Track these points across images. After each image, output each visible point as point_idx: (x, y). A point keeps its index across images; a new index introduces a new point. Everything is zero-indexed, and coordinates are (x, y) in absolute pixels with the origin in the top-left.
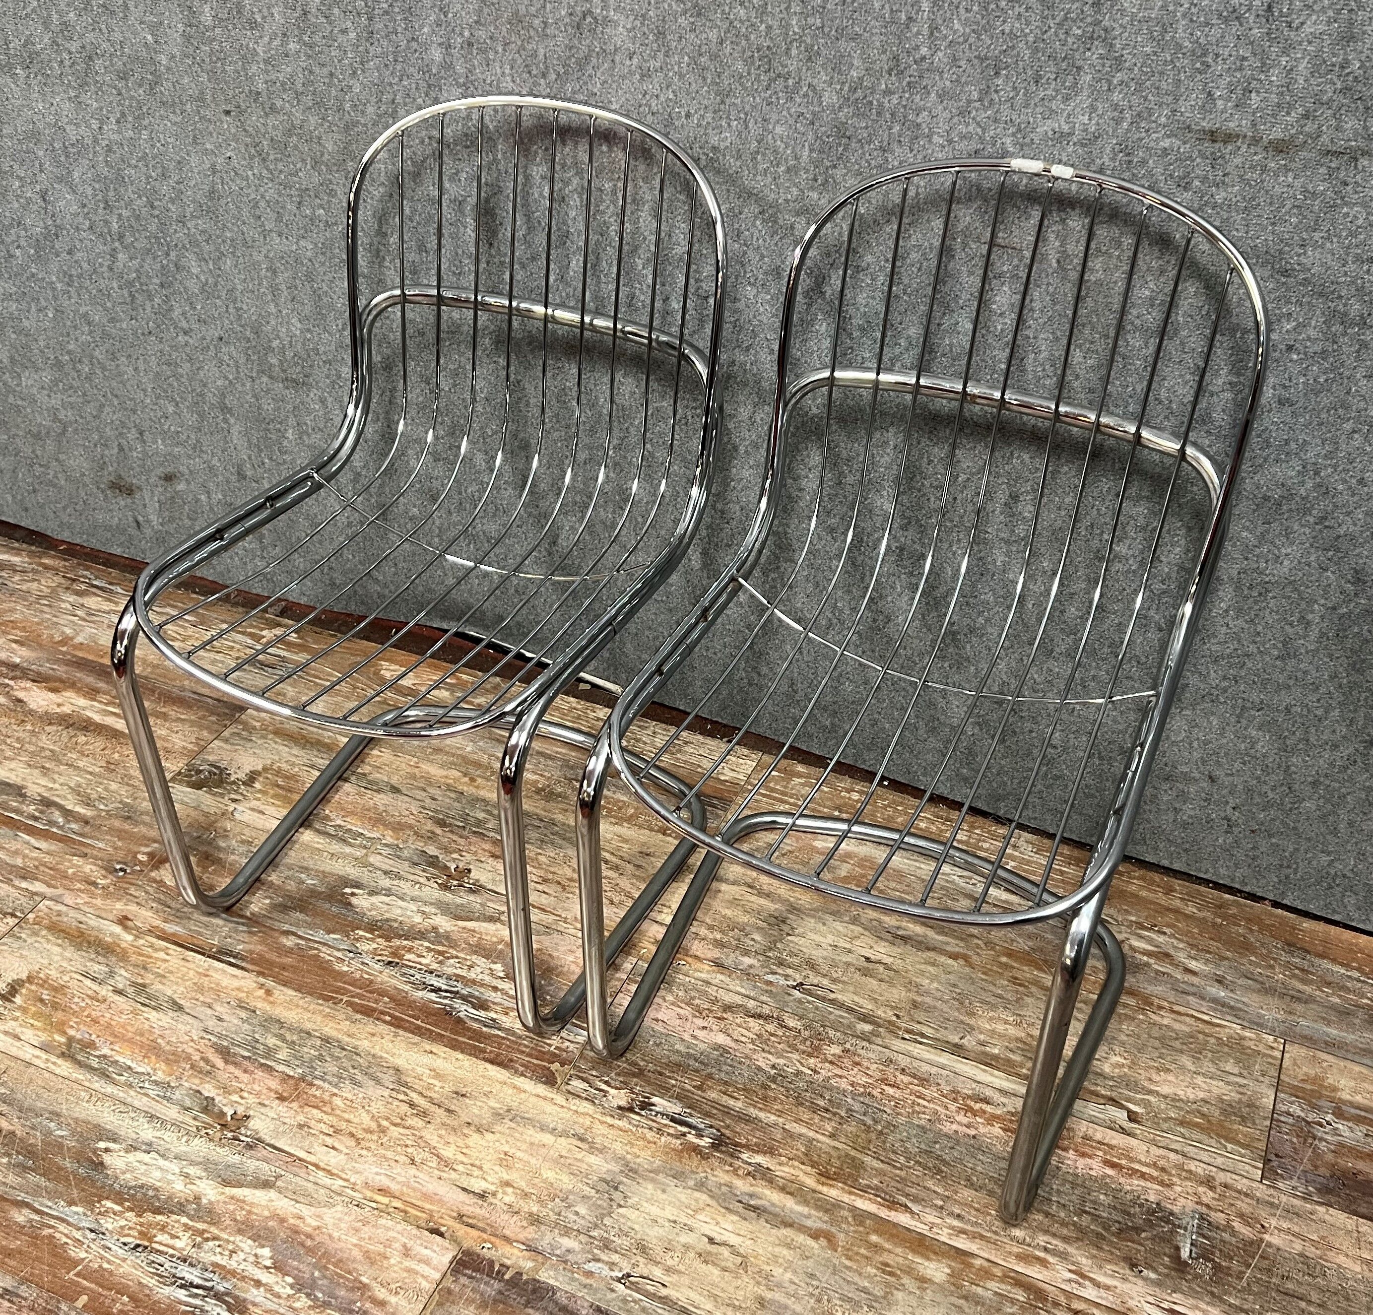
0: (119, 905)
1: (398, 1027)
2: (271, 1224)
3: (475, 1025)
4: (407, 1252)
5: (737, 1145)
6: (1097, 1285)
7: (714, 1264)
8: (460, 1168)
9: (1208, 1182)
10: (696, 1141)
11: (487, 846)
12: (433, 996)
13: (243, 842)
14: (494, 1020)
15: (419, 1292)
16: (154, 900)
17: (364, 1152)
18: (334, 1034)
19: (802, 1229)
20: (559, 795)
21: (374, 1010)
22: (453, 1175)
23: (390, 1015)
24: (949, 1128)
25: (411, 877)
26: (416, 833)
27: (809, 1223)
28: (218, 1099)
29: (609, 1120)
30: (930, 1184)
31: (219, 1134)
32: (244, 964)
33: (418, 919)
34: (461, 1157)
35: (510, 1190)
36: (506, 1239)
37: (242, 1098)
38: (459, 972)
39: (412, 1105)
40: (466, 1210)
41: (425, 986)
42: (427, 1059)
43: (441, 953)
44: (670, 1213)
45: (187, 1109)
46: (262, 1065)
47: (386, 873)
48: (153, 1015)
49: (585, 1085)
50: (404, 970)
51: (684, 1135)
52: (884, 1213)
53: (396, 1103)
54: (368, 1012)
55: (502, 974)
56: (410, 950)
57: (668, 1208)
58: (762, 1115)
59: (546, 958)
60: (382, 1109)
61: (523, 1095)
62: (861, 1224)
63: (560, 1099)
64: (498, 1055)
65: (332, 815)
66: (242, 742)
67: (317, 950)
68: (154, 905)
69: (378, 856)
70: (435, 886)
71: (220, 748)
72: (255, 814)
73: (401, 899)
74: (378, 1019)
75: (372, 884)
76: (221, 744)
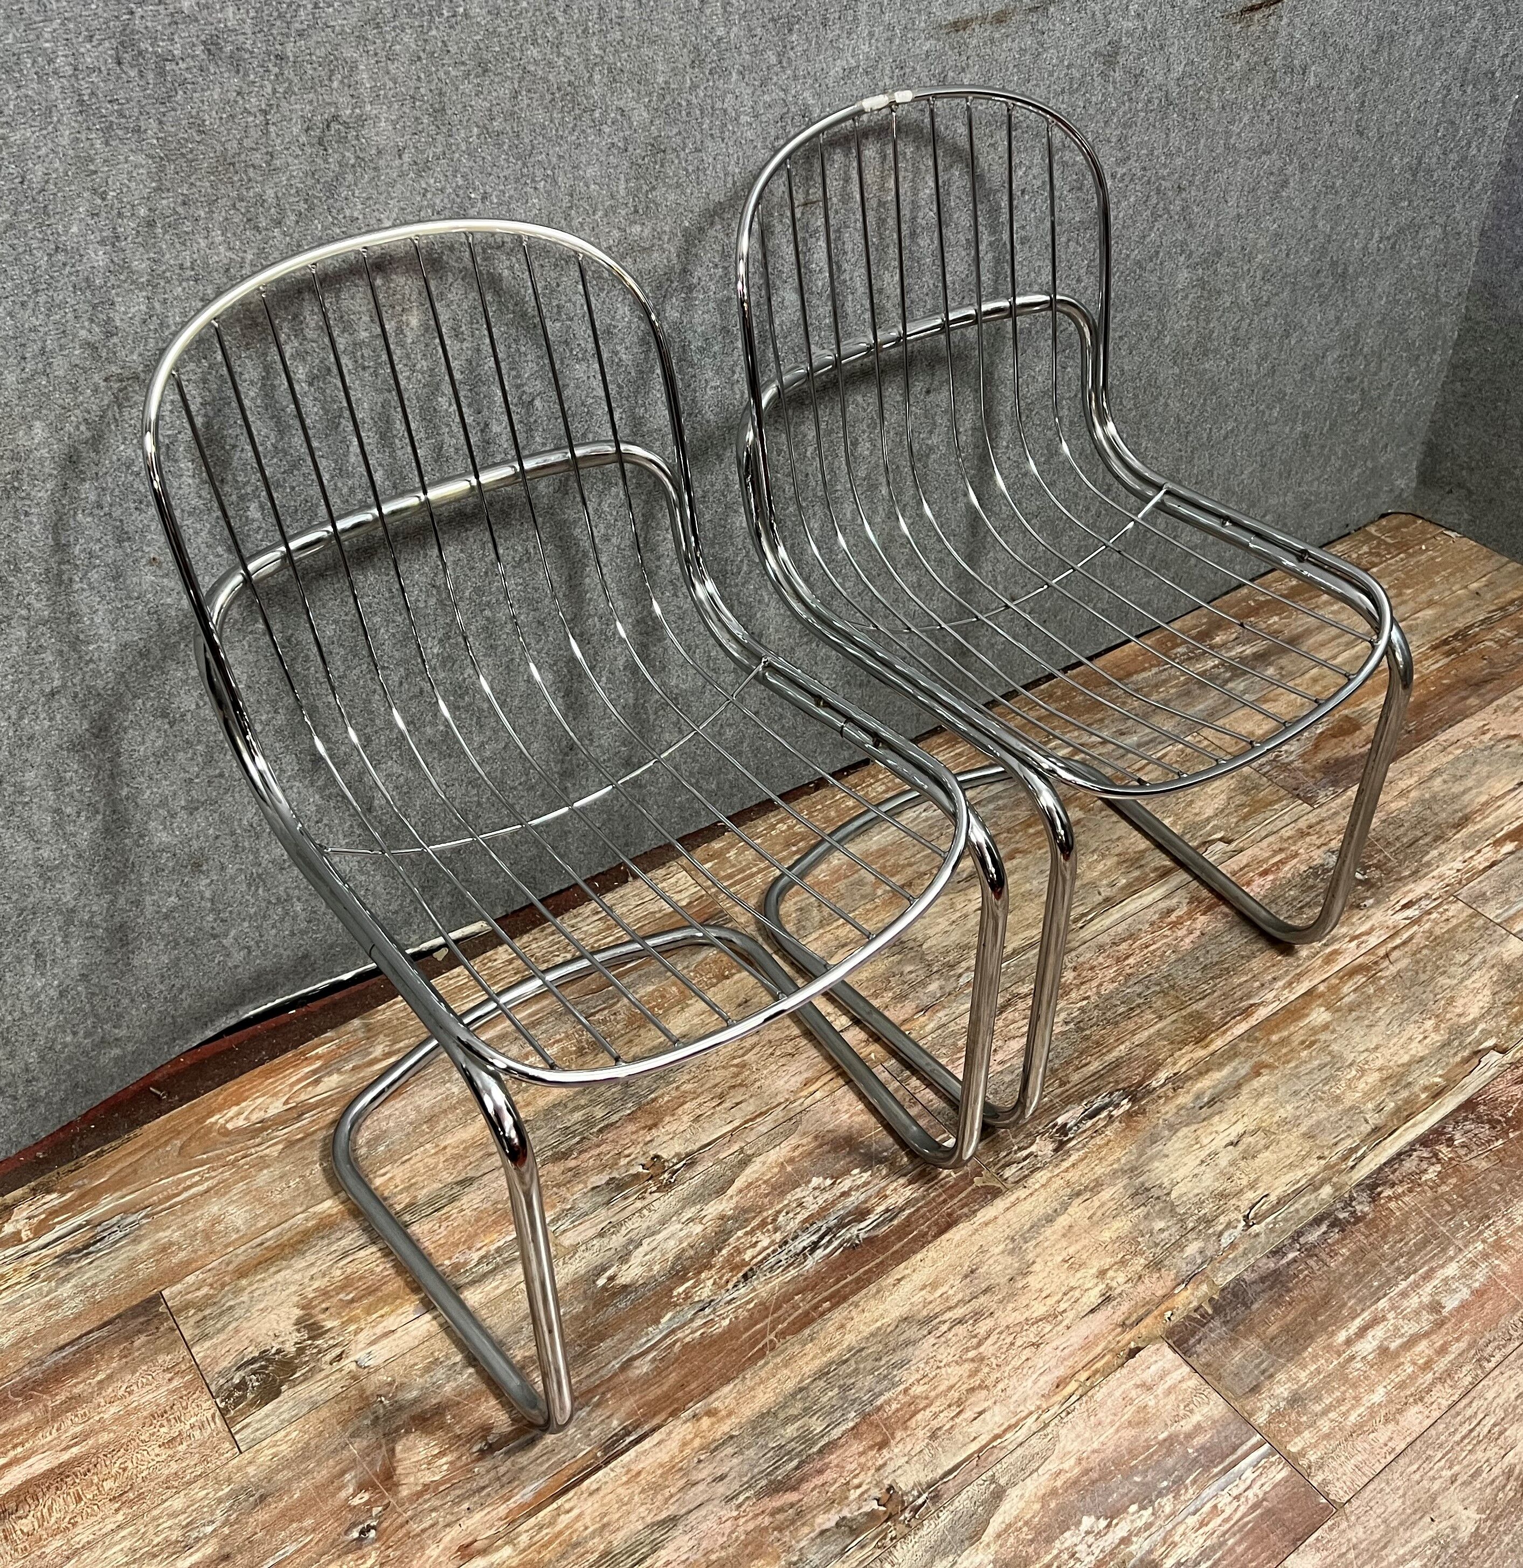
0: (433, 1551)
1: (845, 1299)
2: (1053, 1505)
3: (885, 1229)
4: (1147, 1387)
5: (1140, 1084)
6: (1368, 933)
7: (1259, 1152)
8: (1063, 1306)
9: (1302, 834)
10: (1121, 1110)
11: (631, 1128)
12: (820, 1253)
13: (427, 1369)
14: (887, 1210)
15: (1197, 1392)
16: (457, 1502)
17: (1001, 1386)
18: (817, 1363)
19: (1247, 1079)
21: (807, 1313)
22: (1070, 1315)
23: (825, 1300)
24: (1187, 943)
25: (627, 1212)
26: (558, 1186)
27: (1243, 1072)
28: (846, 1513)
29: (1065, 1165)
30: (1236, 981)
31: (900, 1527)
32: (646, 1428)
33: (698, 1229)
34: (1050, 1301)
35: (1111, 1273)
36: (1166, 1297)
37: (859, 1486)
38: (800, 1218)
39: (961, 1321)
40: (1118, 1317)
41: (802, 1254)
42: (906, 1287)
43: (763, 1224)
44: (1191, 1162)
45: (843, 1552)
46: (820, 1451)
47: (601, 1234)
48: (664, 1555)
49: (1014, 1168)
50: (766, 1266)
51: (1110, 1116)
52: (1253, 1021)
53: (950, 1335)
54: (806, 1320)
55: (829, 1182)
56: (738, 1251)
57: (1185, 1160)
58: (1115, 1054)
59: (830, 1136)
60: (952, 1351)
61: (1000, 1221)
62: (1257, 1040)
63: (1021, 1193)
64: (936, 1223)
65: (458, 1258)
66: (225, 1319)
67: (675, 1342)
68: (466, 1506)
69: (569, 1234)
70: (657, 1195)
71: (215, 1347)
72: (385, 1342)
73: (653, 1234)
74: (823, 1314)
75: (609, 1254)
76: (207, 1344)
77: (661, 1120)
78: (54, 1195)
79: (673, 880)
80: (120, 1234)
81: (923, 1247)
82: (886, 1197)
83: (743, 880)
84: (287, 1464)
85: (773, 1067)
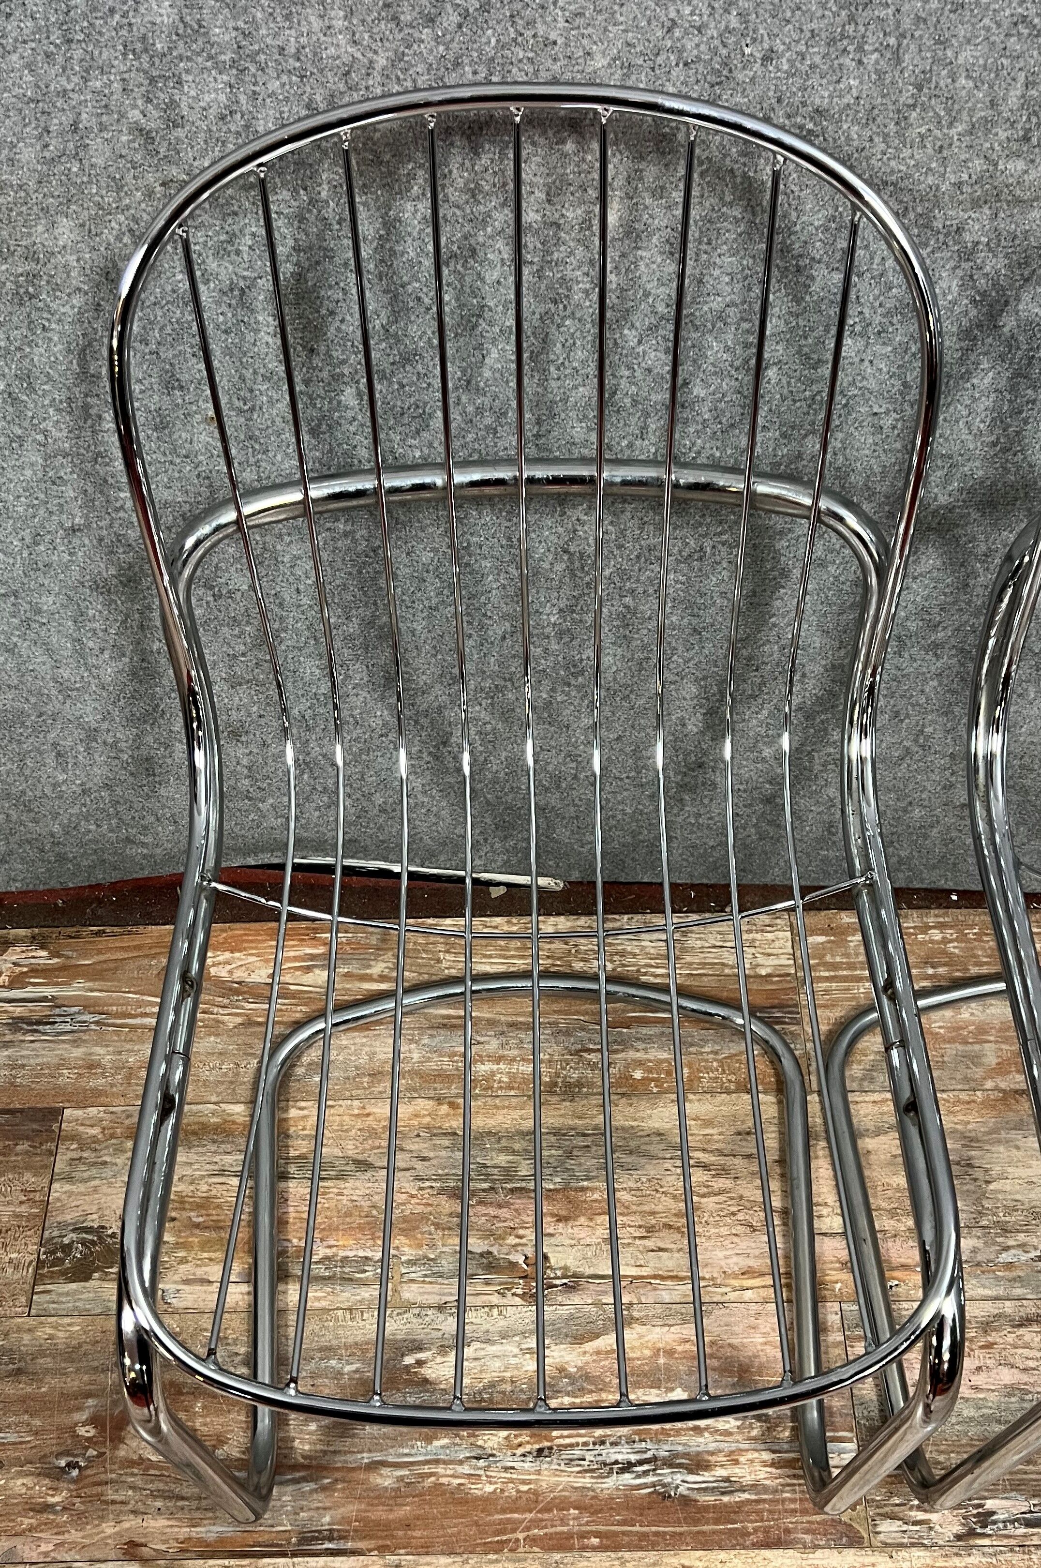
0: (109, 1528)
1: (617, 1548)
3: (710, 1499)
11: (544, 1207)
12: (627, 1478)
14: (727, 1480)
16: (153, 1495)
20: (579, 1084)
21: (569, 1536)
23: (597, 1534)
25: (479, 1300)
26: (437, 1225)
29: (956, 1562)
32: (349, 1545)
41: (610, 1467)
47: (441, 1308)
49: (896, 1526)
50: (566, 1454)
54: (563, 1543)
59: (728, 1352)
63: (881, 1560)
64: (767, 1530)
65: (305, 1244)
66: (94, 1171)
67: (432, 1474)
68: (159, 1504)
69: (414, 1286)
70: (518, 1300)
71: (70, 1194)
72: (198, 1288)
73: (488, 1341)
74: (584, 1548)
75: (435, 1334)
76: (67, 1187)
77: (576, 1218)
78: (44, 953)
79: (770, 936)
80: (69, 1028)
81: (733, 1548)
82: (736, 1462)
83: (845, 979)
84: (54, 1353)
85: (724, 1231)
